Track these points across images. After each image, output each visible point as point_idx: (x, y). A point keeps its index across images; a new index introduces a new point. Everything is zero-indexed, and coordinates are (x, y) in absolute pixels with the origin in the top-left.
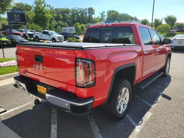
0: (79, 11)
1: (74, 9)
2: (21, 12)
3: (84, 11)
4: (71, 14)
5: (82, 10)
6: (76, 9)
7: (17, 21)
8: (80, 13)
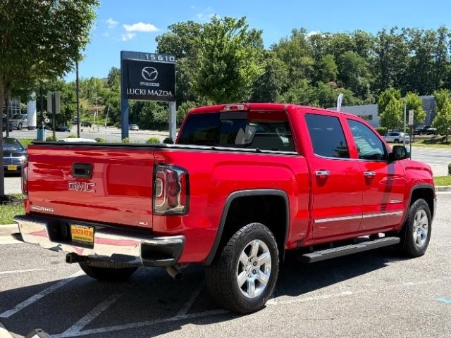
0: (409, 39)
1: (388, 33)
2: (165, 59)
3: (432, 40)
4: (373, 55)
5: (424, 35)
6: (398, 33)
7: (147, 88)
8: (412, 47)
